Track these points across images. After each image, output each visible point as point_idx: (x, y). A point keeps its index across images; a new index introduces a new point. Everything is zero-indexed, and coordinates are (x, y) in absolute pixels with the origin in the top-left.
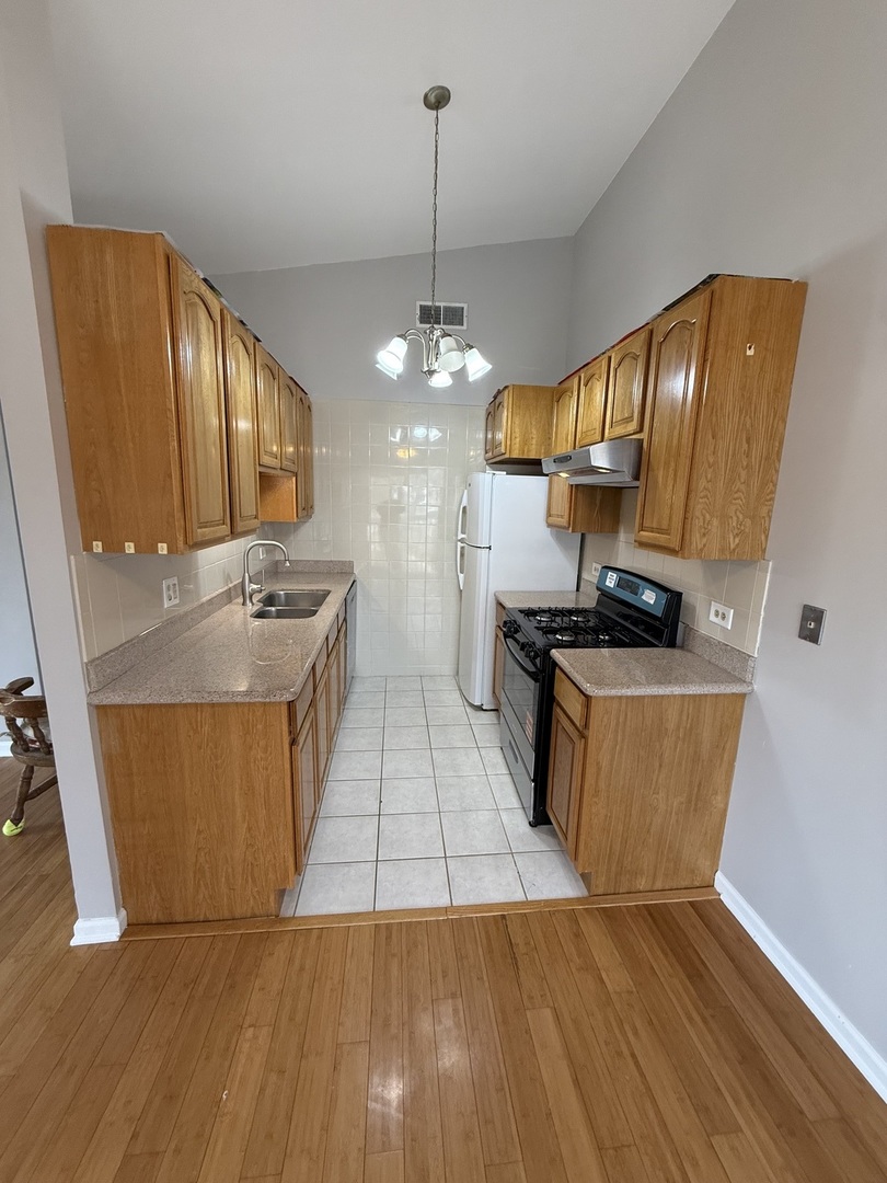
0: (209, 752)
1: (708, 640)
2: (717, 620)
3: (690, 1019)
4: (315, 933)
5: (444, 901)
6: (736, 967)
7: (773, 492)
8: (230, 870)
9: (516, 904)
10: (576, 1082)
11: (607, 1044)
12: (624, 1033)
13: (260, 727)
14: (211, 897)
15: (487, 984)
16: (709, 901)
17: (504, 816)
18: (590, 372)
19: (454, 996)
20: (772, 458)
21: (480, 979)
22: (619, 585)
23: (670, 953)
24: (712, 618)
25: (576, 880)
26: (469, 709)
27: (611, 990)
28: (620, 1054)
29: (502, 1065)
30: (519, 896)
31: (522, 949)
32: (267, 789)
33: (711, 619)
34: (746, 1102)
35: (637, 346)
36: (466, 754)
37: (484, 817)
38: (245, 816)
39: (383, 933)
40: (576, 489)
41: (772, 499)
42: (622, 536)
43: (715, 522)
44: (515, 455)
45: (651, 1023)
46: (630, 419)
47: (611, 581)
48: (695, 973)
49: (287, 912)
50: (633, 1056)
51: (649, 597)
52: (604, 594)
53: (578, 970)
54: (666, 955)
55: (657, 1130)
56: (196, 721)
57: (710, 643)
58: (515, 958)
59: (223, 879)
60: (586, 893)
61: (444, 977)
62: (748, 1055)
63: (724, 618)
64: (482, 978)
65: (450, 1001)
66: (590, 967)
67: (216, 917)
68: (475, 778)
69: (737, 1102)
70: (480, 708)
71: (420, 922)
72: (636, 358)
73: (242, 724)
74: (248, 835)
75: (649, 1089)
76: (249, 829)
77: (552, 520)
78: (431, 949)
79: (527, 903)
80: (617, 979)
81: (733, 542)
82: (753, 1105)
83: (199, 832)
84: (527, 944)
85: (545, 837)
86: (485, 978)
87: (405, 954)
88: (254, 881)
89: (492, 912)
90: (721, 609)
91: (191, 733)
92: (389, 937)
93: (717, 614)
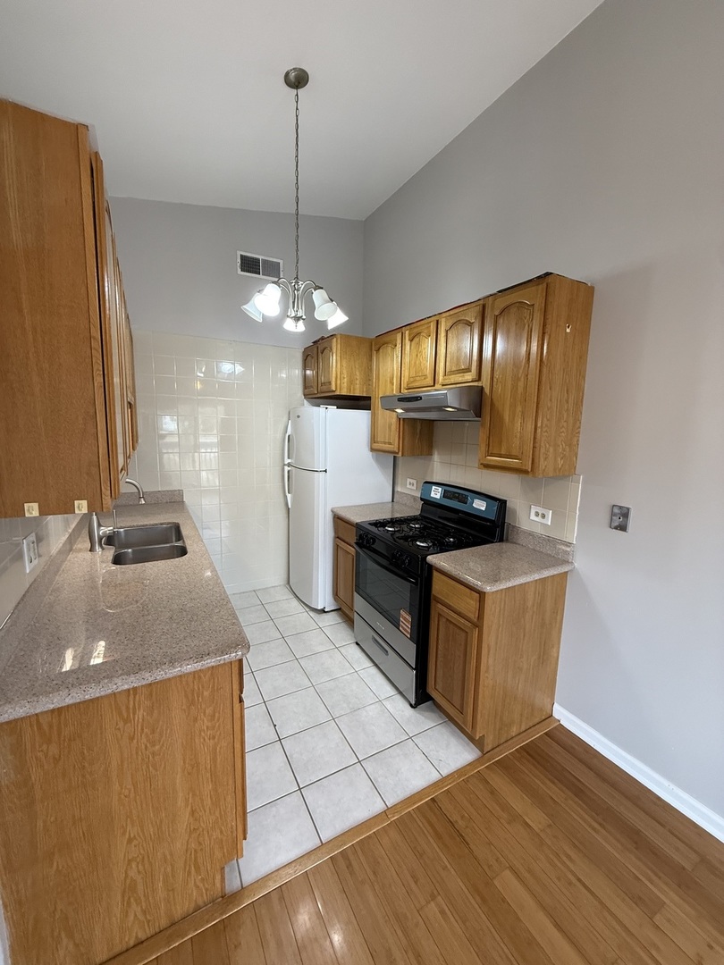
0: (144, 740)
1: (531, 534)
2: (538, 519)
3: (594, 829)
4: (275, 898)
5: (379, 807)
6: (595, 773)
7: (579, 427)
8: (169, 869)
9: (436, 785)
10: (557, 926)
11: (559, 879)
12: (564, 863)
13: (206, 693)
14: (144, 912)
15: (453, 872)
16: (555, 728)
17: (388, 704)
18: (415, 331)
19: (433, 897)
20: (579, 403)
21: (445, 868)
22: (445, 495)
23: (556, 781)
24: (533, 517)
25: (468, 744)
26: (312, 614)
27: (538, 831)
28: (570, 883)
29: (502, 944)
30: (435, 776)
31: (461, 823)
32: (214, 760)
33: (531, 517)
34: (654, 878)
35: (471, 316)
36: (331, 657)
37: (372, 711)
38: (187, 800)
39: (342, 864)
40: (405, 422)
41: (579, 432)
42: (436, 457)
43: (551, 449)
44: (344, 392)
45: (575, 846)
46: (468, 370)
47: (436, 493)
48: (579, 791)
49: (233, 885)
50: (579, 880)
51: (480, 505)
52: (428, 503)
53: (508, 823)
54: (553, 783)
55: (624, 934)
56: (128, 708)
57: (533, 536)
58: (461, 835)
59: (161, 884)
60: (480, 753)
61: (416, 883)
62: (637, 840)
63: (543, 516)
64: (446, 867)
65: (432, 903)
66: (515, 818)
67: (149, 932)
68: (348, 677)
69: (651, 882)
70: (323, 611)
71: (369, 837)
72: (470, 324)
73: (186, 696)
74: (191, 820)
75: (601, 903)
76: (193, 812)
77: (376, 446)
78: (392, 860)
79: (443, 780)
80: (537, 819)
81: (560, 462)
82: (660, 878)
83: (130, 841)
84: (463, 817)
85: (427, 714)
86: (449, 866)
87: (372, 877)
88: (198, 869)
89: (421, 800)
90: (541, 510)
91: (121, 724)
92: (349, 866)
93: (537, 514)
